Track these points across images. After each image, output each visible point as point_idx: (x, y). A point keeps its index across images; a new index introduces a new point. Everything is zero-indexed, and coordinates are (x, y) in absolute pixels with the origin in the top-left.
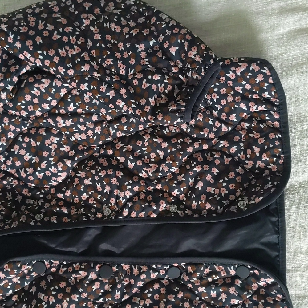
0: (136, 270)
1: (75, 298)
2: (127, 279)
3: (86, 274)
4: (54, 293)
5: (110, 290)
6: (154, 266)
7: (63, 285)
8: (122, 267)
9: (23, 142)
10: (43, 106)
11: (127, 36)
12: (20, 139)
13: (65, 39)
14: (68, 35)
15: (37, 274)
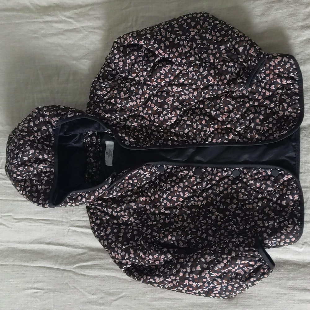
0: (215, 171)
1: (182, 185)
2: (210, 176)
3: (187, 172)
4: (169, 182)
5: (201, 182)
6: (225, 169)
7: (174, 178)
8: (207, 169)
9: (154, 100)
10: (166, 79)
11: (215, 41)
12: (152, 98)
13: (181, 43)
14: (183, 40)
15: (159, 173)
